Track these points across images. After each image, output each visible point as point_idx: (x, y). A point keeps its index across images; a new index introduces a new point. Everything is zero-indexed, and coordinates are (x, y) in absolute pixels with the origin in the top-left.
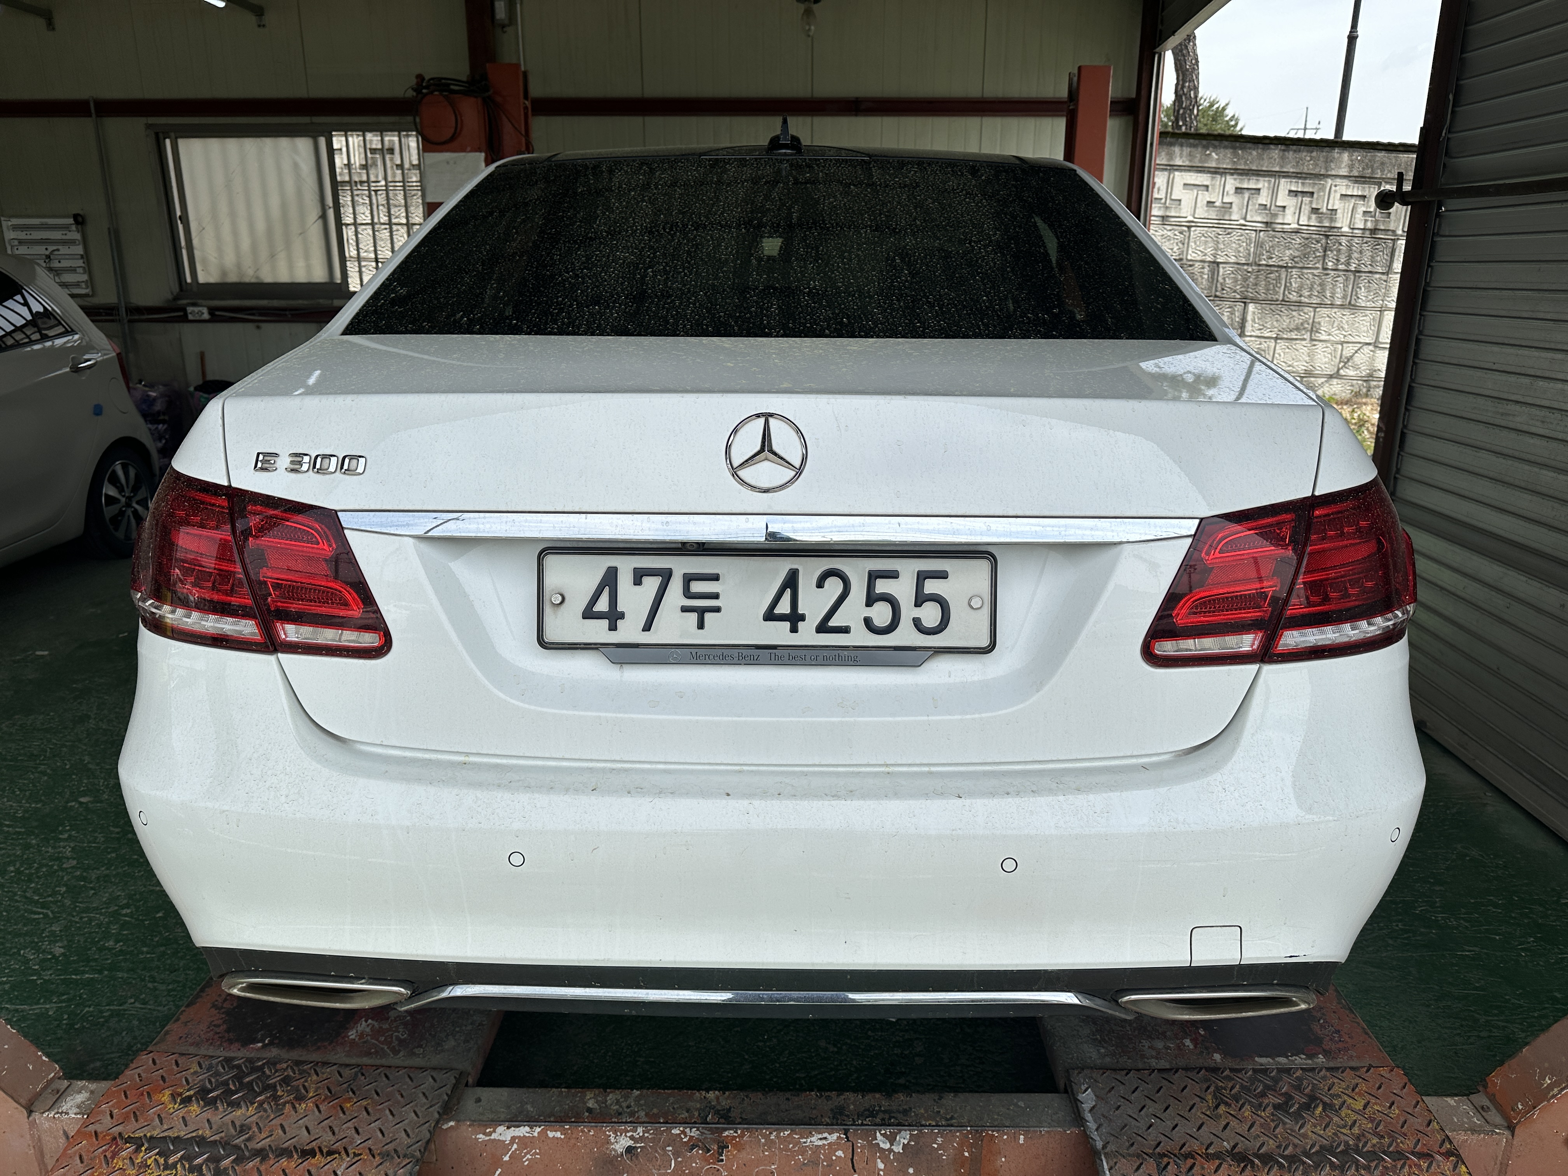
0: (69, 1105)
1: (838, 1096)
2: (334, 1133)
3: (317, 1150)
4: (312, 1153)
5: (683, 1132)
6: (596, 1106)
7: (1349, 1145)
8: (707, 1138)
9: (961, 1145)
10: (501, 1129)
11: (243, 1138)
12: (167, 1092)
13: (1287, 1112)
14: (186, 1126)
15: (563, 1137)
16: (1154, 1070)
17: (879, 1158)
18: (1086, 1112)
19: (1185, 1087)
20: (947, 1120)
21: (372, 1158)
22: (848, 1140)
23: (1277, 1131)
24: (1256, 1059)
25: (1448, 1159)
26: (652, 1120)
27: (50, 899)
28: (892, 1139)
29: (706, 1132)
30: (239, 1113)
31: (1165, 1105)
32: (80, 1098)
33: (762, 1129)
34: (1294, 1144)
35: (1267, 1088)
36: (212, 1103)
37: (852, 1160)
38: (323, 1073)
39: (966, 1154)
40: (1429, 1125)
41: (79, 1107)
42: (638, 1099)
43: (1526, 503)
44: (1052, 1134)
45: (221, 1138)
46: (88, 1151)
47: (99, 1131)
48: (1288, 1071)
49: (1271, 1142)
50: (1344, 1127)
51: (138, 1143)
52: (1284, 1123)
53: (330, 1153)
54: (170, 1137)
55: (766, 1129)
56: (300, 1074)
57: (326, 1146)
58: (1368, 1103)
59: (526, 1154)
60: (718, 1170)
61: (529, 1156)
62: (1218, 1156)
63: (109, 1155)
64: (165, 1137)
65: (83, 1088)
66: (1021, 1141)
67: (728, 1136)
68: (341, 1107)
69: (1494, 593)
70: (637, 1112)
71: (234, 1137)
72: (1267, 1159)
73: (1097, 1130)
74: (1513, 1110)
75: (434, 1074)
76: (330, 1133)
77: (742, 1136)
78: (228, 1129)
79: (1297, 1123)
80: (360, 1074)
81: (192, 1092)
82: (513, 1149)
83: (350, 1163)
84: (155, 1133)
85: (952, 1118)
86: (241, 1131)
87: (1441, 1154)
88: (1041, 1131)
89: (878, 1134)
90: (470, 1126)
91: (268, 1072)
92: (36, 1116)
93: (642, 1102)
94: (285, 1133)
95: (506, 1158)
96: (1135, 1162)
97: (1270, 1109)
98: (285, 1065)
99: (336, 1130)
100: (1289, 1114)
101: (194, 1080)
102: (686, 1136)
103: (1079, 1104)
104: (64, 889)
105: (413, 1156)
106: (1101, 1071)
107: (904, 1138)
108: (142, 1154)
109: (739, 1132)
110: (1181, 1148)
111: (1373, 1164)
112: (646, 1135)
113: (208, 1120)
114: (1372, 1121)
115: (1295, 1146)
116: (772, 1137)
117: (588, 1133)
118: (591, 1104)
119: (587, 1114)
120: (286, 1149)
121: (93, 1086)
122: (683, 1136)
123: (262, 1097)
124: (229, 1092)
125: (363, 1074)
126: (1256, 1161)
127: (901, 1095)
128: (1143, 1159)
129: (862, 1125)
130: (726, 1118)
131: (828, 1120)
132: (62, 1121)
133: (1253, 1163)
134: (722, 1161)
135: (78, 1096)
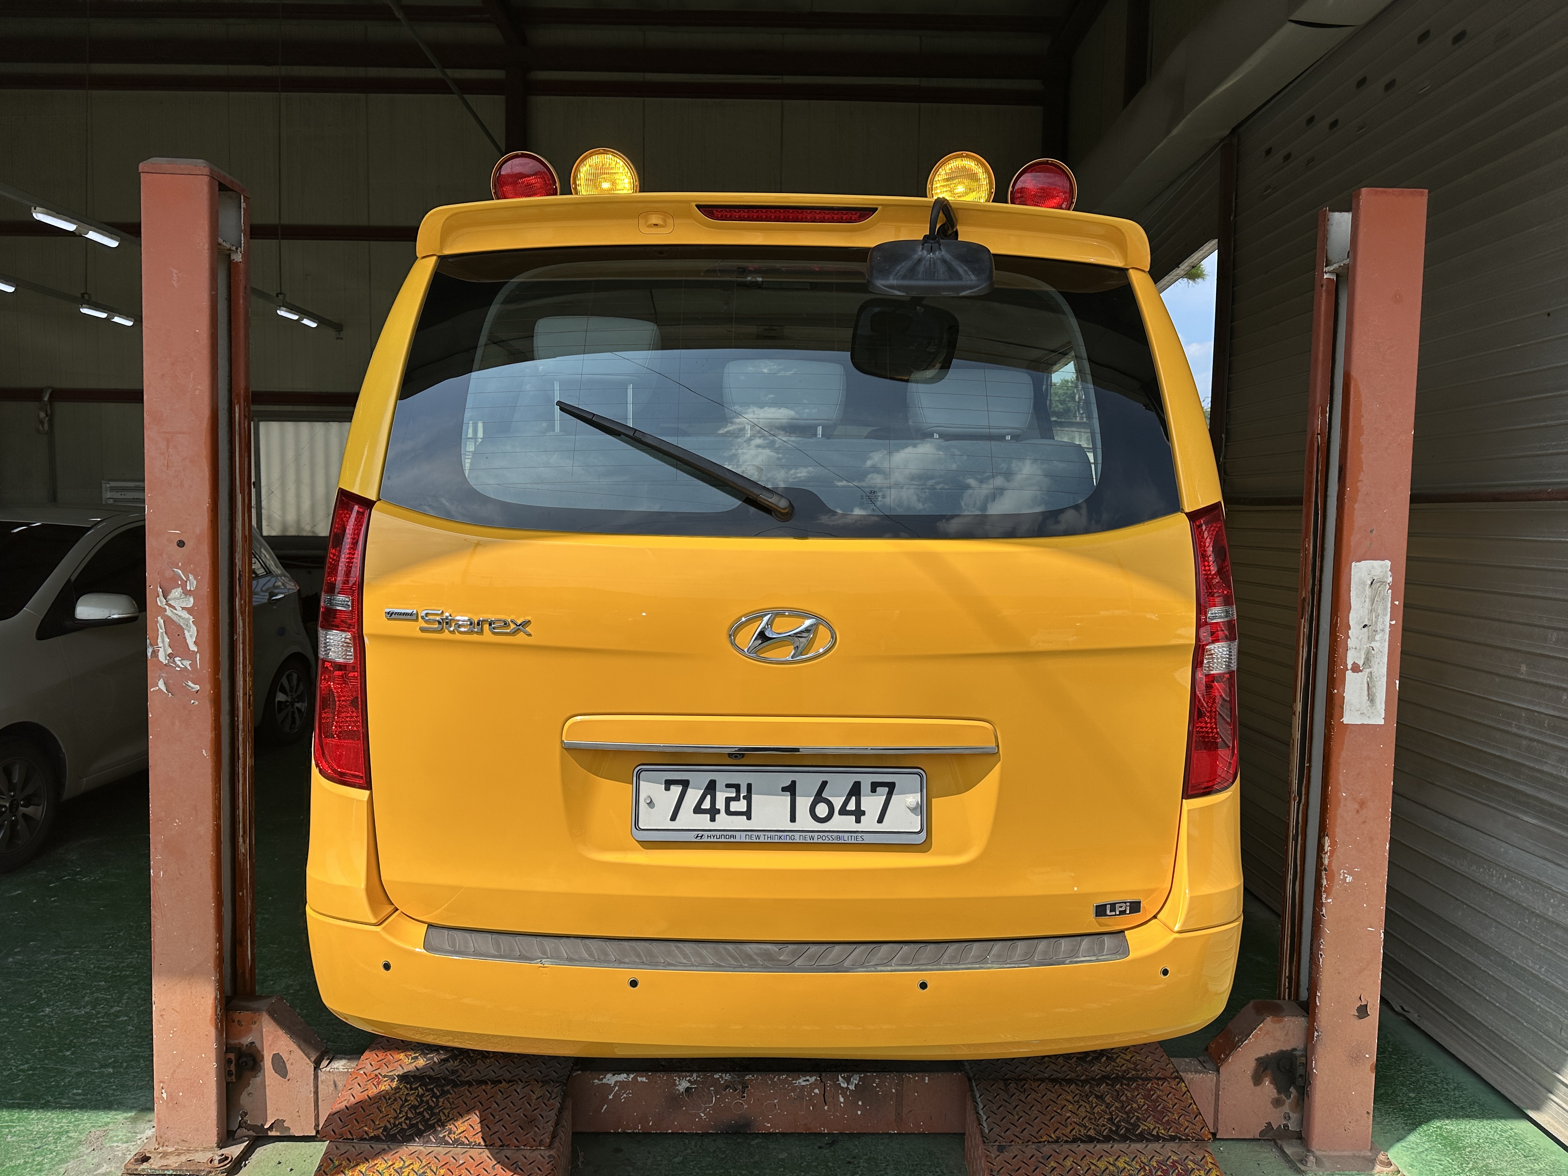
3: (503, 1081)
4: (499, 1082)
5: (721, 1077)
8: (735, 1081)
9: (890, 1084)
10: (609, 1076)
11: (455, 1076)
15: (647, 1080)
17: (841, 1094)
21: (537, 1083)
22: (822, 1082)
25: (1175, 1080)
26: (701, 1070)
28: (848, 1081)
29: (735, 1077)
30: (449, 1064)
32: (344, 1061)
33: (769, 1074)
37: (824, 1095)
39: (894, 1091)
41: (345, 1065)
44: (945, 1077)
45: (442, 1076)
49: (1073, 1074)
55: (772, 1077)
57: (507, 1079)
59: (623, 1094)
60: (742, 1104)
62: (1040, 1080)
63: (375, 1083)
65: (343, 1058)
66: (927, 1081)
67: (748, 1079)
68: (511, 1061)
71: (449, 1075)
74: (1219, 1059)
76: (508, 1073)
77: (757, 1079)
78: (444, 1072)
82: (617, 1087)
83: (524, 1086)
87: (1172, 1079)
88: (938, 1074)
89: (840, 1078)
90: (590, 1074)
92: (319, 1068)
94: (480, 1073)
95: (611, 1097)
96: (991, 1082)
99: (511, 1071)
102: (722, 1080)
105: (562, 1082)
107: (855, 1079)
109: (755, 1077)
110: (1019, 1076)
112: (698, 1080)
113: (431, 1068)
116: (775, 1080)
117: (662, 1078)
121: (347, 1057)
129: (830, 1071)
130: (747, 1069)
131: (809, 1069)
134: (744, 1097)
135: (341, 1061)
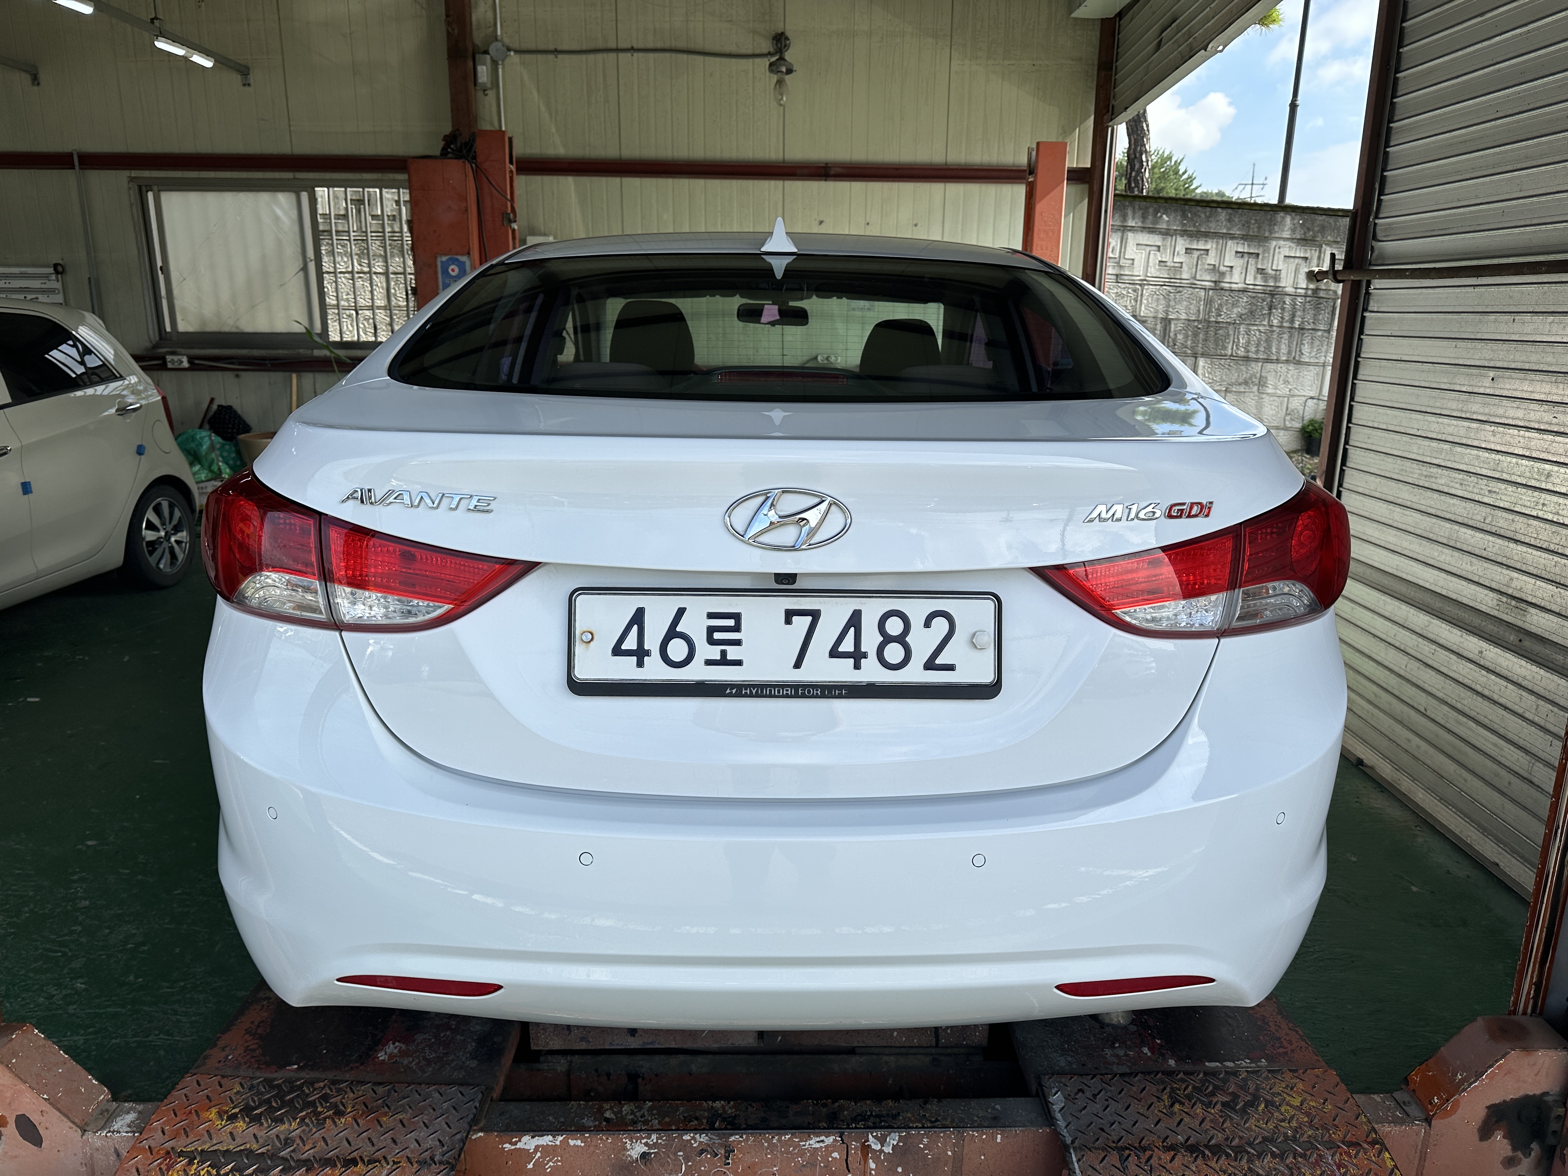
0: (120, 1124)
1: (833, 1103)
2: (373, 1145)
3: (359, 1160)
4: (354, 1162)
5: (693, 1138)
6: (613, 1116)
7: (1288, 1137)
8: (714, 1143)
9: (945, 1145)
10: (526, 1138)
11: (288, 1150)
12: (214, 1110)
13: (1233, 1109)
14: (234, 1140)
15: (583, 1145)
16: (1116, 1075)
17: (871, 1158)
18: (1056, 1113)
19: (1144, 1089)
20: (931, 1122)
21: (410, 1165)
22: (843, 1143)
23: (1225, 1126)
24: (1207, 1064)
25: (1374, 1147)
26: (664, 1128)
27: (67, 938)
28: (882, 1141)
29: (714, 1137)
30: (282, 1128)
31: (1126, 1105)
32: (130, 1117)
33: (765, 1134)
34: (1239, 1136)
35: (1216, 1088)
36: (257, 1119)
37: (846, 1160)
38: (358, 1091)
39: (950, 1153)
40: (1357, 1118)
41: (129, 1126)
42: (650, 1109)
43: (1446, 557)
44: (1026, 1132)
45: (268, 1151)
46: (143, 1164)
47: (152, 1146)
48: (1235, 1073)
49: (1220, 1135)
50: (1283, 1121)
51: (191, 1158)
52: (1231, 1119)
53: (370, 1162)
54: (219, 1150)
55: (769, 1134)
56: (337, 1092)
57: (366, 1156)
58: (1305, 1099)
59: (549, 1161)
60: (725, 1172)
61: (551, 1164)
62: (1172, 1148)
63: (164, 1167)
64: (216, 1151)
65: (131, 1109)
66: (999, 1140)
67: (734, 1141)
68: (378, 1120)
69: (1420, 640)
70: (651, 1121)
71: (280, 1149)
72: (1217, 1151)
73: (1066, 1127)
74: (1431, 1104)
75: (462, 1089)
76: (370, 1145)
77: (747, 1140)
78: (273, 1141)
79: (1242, 1119)
80: (393, 1092)
81: (237, 1110)
82: (537, 1157)
83: (390, 1171)
84: (206, 1147)
85: (937, 1120)
86: (286, 1144)
87: (1368, 1143)
88: (1016, 1131)
89: (870, 1136)
90: (497, 1136)
91: (307, 1091)
92: (89, 1135)
93: (655, 1112)
94: (327, 1145)
95: (530, 1166)
96: (1100, 1154)
97: (1219, 1106)
98: (322, 1084)
99: (374, 1140)
100: (1235, 1111)
101: (238, 1099)
102: (696, 1142)
103: (1050, 1105)
104: (80, 928)
105: (448, 1163)
106: (1069, 1077)
107: (893, 1139)
108: (195, 1166)
109: (744, 1137)
110: (1140, 1143)
111: (1308, 1153)
112: (659, 1141)
113: (254, 1135)
114: (1308, 1116)
115: (1241, 1138)
116: (775, 1141)
117: (607, 1140)
118: (608, 1114)
119: (604, 1123)
120: (329, 1159)
121: (140, 1107)
122: (693, 1142)
123: (304, 1113)
124: (271, 1110)
125: (396, 1092)
126: (1207, 1152)
127: (889, 1101)
128: (1107, 1151)
129: (856, 1128)
130: (733, 1125)
131: (825, 1125)
132: (113, 1139)
133: (1204, 1154)
134: (729, 1164)
135: (127, 1116)
